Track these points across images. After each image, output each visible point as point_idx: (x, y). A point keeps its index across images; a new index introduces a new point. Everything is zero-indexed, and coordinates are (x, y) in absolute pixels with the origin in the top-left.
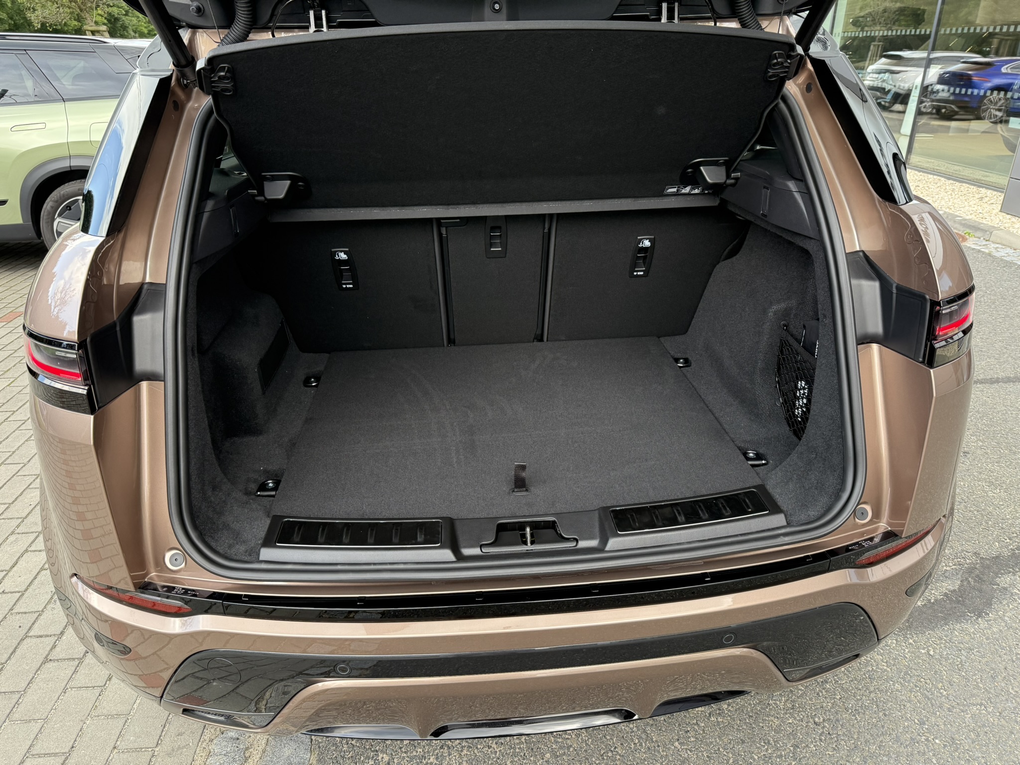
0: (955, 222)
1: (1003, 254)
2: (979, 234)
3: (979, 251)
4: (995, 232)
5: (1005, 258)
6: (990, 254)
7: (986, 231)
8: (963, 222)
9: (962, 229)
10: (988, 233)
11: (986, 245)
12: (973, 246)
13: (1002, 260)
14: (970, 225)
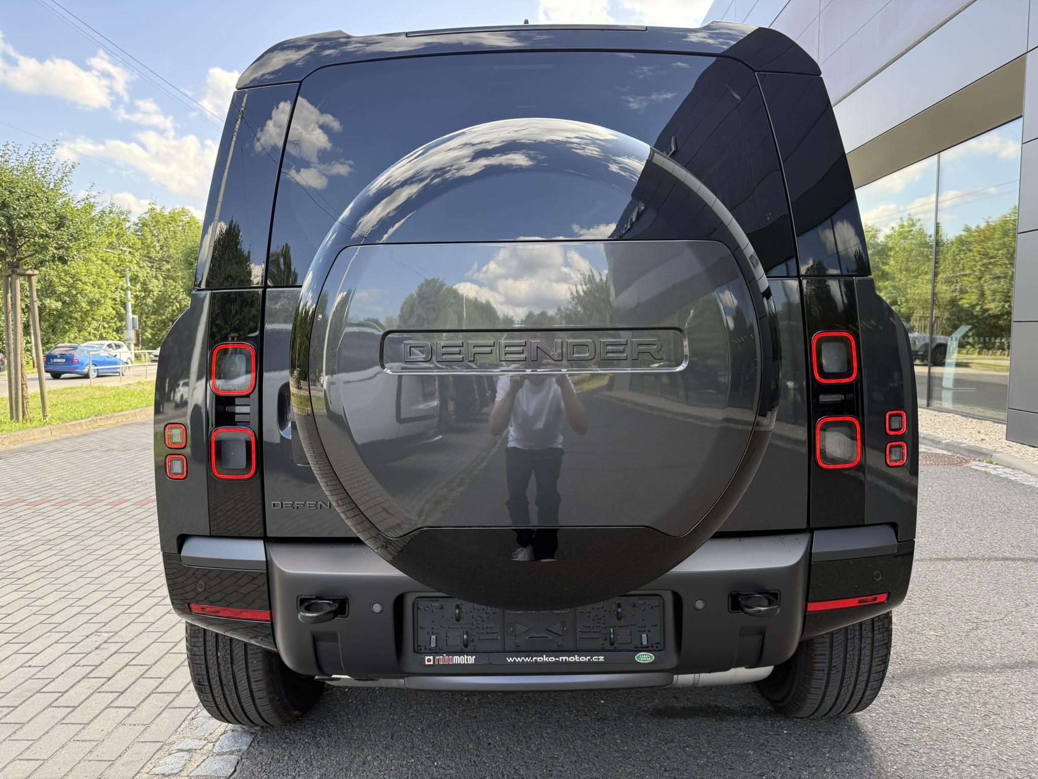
0: (960, 448)
1: (999, 473)
2: (981, 458)
3: (977, 470)
4: (995, 455)
5: (1001, 476)
6: (986, 473)
7: (987, 455)
8: (967, 448)
9: (967, 454)
10: (989, 456)
11: (987, 466)
12: (973, 467)
13: (996, 477)
14: (973, 451)
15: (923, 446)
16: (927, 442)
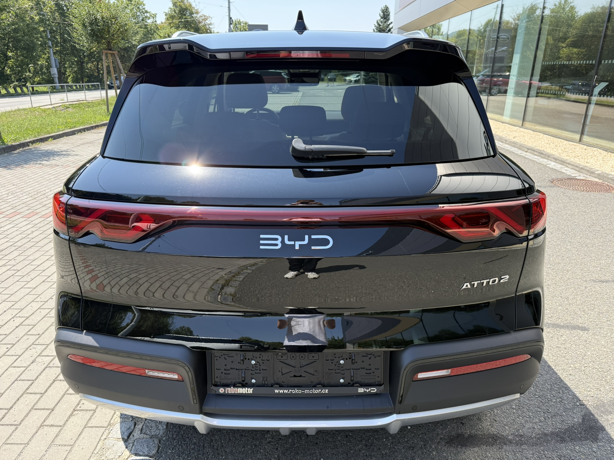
15: (581, 174)
16: (584, 171)
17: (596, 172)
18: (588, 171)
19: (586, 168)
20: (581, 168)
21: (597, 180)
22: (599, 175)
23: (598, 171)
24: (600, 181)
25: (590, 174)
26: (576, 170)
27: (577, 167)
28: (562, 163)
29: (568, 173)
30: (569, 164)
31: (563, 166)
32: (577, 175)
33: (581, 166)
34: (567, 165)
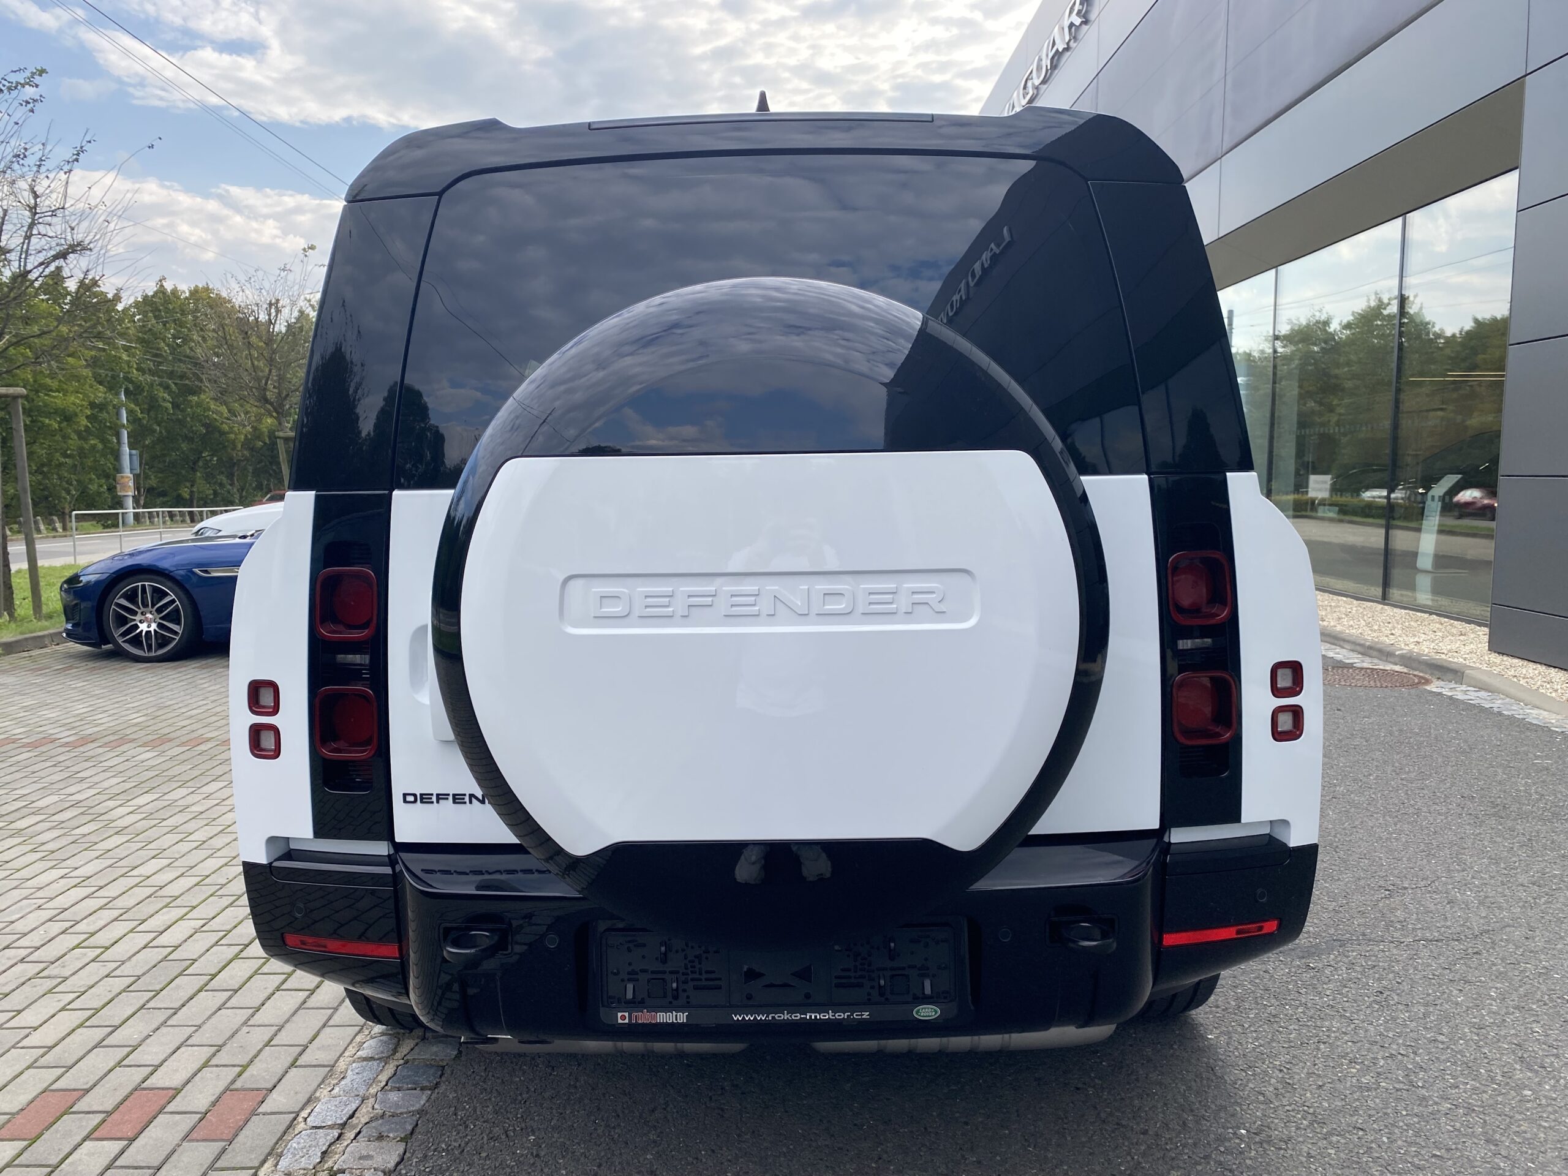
0: (1421, 662)
1: (1470, 698)
3: (1439, 694)
4: (1467, 672)
5: (1472, 702)
7: (1459, 672)
8: (1433, 662)
9: (1430, 672)
11: (1454, 688)
12: (1435, 690)
13: (1464, 704)
14: (1440, 666)
15: (1368, 659)
16: (1375, 653)
17: (1397, 653)
18: (1380, 651)
19: (1379, 646)
20: (1370, 648)
21: (1397, 668)
22: (1402, 656)
23: (1403, 649)
24: (1405, 670)
25: (1385, 658)
26: (1359, 653)
27: (1360, 645)
28: (1332, 641)
29: (1339, 657)
30: (1344, 640)
31: (1333, 647)
32: (1356, 661)
33: (1368, 644)
34: (1341, 643)
